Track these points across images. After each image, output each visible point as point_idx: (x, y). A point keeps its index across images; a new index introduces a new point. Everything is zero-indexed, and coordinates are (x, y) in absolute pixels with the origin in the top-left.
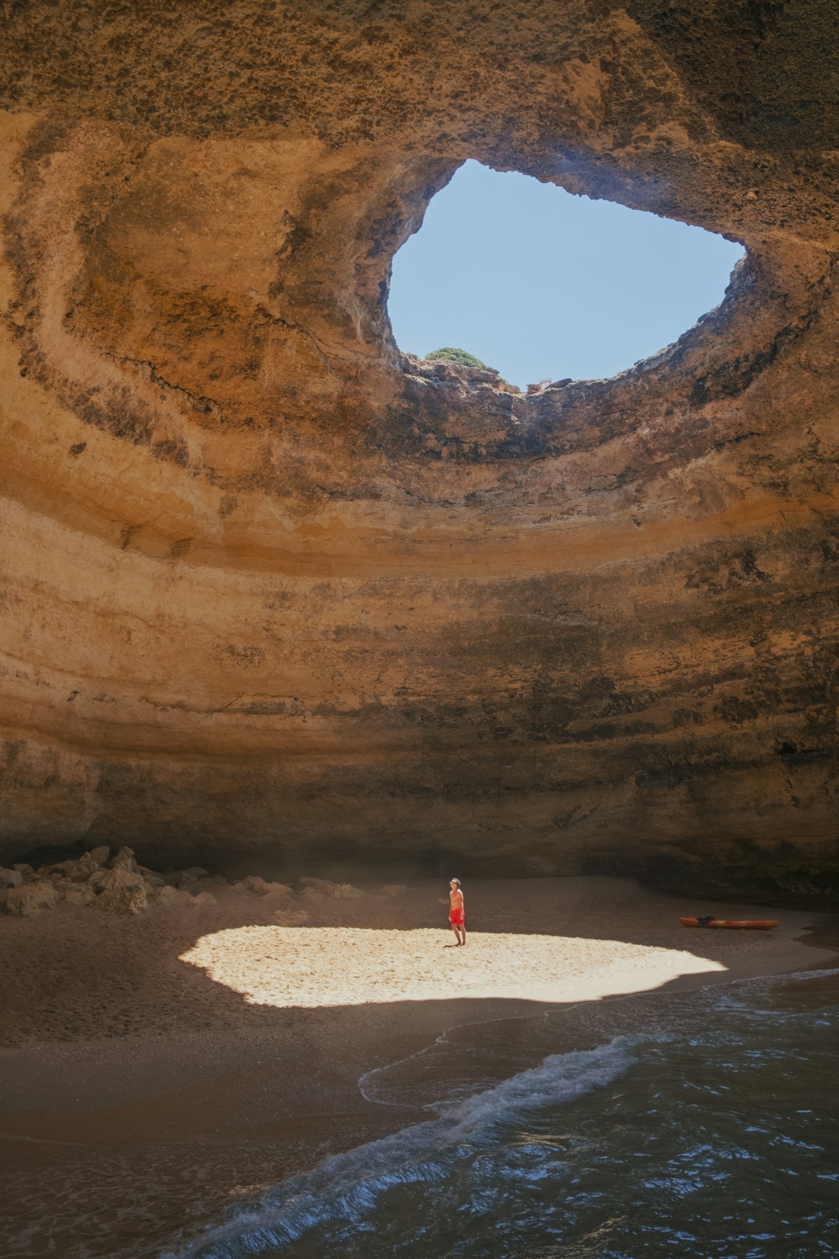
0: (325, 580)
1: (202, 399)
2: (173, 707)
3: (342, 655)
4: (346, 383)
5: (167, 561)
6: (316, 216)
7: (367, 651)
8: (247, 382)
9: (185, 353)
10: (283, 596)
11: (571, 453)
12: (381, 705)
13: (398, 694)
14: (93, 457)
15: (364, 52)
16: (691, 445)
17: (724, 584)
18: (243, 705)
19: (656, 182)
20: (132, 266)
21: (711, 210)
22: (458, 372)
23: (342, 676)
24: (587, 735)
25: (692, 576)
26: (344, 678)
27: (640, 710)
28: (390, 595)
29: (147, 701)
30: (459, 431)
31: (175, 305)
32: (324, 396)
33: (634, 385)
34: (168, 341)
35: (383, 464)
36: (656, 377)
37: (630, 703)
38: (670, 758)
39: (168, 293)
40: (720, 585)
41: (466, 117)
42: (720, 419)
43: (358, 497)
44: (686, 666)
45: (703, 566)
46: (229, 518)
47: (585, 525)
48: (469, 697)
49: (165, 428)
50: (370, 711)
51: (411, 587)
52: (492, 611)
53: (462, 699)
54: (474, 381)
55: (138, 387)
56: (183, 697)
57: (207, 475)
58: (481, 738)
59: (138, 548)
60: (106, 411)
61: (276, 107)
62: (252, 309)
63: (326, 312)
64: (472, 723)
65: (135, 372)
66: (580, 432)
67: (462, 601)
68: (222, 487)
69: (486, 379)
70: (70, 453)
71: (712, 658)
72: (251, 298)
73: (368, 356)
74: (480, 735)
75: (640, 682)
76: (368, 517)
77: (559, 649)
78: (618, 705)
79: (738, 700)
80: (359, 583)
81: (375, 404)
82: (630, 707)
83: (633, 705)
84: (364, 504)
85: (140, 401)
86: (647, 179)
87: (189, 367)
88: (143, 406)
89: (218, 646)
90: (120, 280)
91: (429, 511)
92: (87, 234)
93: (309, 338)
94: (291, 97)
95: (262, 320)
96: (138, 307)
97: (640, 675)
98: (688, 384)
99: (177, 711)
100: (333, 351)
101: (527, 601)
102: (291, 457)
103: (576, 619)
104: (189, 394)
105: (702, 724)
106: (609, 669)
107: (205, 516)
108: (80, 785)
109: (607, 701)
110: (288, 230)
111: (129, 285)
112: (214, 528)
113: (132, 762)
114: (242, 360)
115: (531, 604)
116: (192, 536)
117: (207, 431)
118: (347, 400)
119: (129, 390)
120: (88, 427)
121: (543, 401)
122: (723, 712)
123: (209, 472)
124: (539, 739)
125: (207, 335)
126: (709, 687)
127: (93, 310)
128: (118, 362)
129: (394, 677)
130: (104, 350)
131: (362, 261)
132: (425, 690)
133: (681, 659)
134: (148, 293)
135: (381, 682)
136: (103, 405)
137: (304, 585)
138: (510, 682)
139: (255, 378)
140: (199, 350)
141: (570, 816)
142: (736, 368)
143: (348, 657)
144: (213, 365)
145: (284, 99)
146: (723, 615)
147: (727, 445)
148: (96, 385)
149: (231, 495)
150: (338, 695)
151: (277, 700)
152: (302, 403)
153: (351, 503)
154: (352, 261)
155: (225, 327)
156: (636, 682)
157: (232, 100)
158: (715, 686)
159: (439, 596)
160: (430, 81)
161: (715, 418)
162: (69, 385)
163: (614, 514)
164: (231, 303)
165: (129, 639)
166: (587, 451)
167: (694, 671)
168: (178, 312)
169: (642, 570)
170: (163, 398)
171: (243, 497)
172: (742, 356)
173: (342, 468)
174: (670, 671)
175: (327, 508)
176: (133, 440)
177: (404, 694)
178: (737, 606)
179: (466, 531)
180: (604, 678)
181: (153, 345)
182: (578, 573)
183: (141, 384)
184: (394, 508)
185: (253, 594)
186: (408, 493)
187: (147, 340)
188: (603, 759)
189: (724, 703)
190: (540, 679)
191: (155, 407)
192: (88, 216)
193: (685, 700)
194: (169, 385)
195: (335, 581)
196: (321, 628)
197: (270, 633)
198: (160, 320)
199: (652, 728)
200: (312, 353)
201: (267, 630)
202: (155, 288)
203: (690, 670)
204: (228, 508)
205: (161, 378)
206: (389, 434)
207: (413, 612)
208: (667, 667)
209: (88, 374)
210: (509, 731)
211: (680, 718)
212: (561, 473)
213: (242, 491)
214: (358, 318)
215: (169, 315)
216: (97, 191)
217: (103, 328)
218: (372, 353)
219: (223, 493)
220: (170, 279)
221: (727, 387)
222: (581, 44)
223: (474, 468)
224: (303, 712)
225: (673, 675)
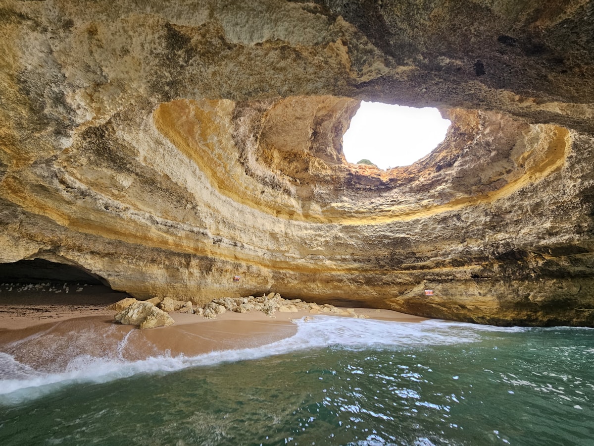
1: (294, 178)
4: (333, 171)
5: (288, 219)
6: (319, 128)
8: (306, 173)
9: (289, 166)
11: (399, 187)
14: (267, 194)
15: (282, 64)
18: (309, 257)
20: (273, 146)
22: (365, 167)
23: (335, 250)
24: (408, 269)
25: (440, 221)
27: (424, 262)
29: (284, 256)
30: (366, 183)
32: (327, 175)
33: (418, 166)
34: (284, 164)
35: (345, 193)
36: (425, 163)
38: (435, 277)
39: (283, 151)
40: (449, 224)
41: (321, 80)
42: (446, 174)
45: (443, 219)
46: (304, 209)
48: (372, 256)
49: (285, 186)
50: (344, 260)
53: (370, 257)
55: (277, 176)
57: (297, 198)
58: (376, 268)
59: (281, 216)
60: (269, 183)
62: (305, 154)
63: (325, 153)
64: (373, 264)
66: (402, 181)
68: (302, 200)
70: (261, 193)
72: (305, 151)
73: (338, 164)
76: (341, 207)
77: (398, 243)
78: (417, 260)
79: (457, 260)
81: (341, 177)
83: (422, 260)
84: (339, 204)
87: (290, 170)
88: (279, 181)
93: (322, 160)
95: (308, 157)
96: (275, 156)
97: (424, 251)
98: (435, 164)
99: (292, 258)
100: (328, 163)
102: (319, 192)
104: (291, 177)
105: (445, 267)
106: (414, 249)
107: (297, 208)
108: (267, 276)
109: (414, 259)
110: (312, 132)
111: (273, 150)
112: (300, 211)
113: (281, 271)
114: (303, 167)
117: (296, 186)
118: (333, 176)
119: (275, 177)
120: (265, 187)
122: (452, 264)
124: (393, 269)
125: (294, 161)
126: (447, 256)
127: (264, 158)
128: (271, 170)
129: (350, 250)
130: (267, 167)
131: (333, 138)
132: (359, 254)
133: (437, 247)
134: (278, 152)
136: (268, 181)
138: (384, 253)
140: (292, 166)
141: (404, 293)
144: (296, 169)
147: (449, 181)
148: (266, 176)
149: (304, 202)
150: (335, 255)
151: (318, 256)
152: (321, 178)
153: (336, 203)
154: (331, 138)
155: (298, 159)
156: (423, 253)
158: (449, 255)
161: (444, 174)
162: (259, 176)
164: (299, 153)
165: (278, 240)
166: (404, 186)
167: (441, 251)
168: (286, 156)
170: (284, 178)
171: (307, 203)
173: (333, 194)
175: (330, 205)
176: (277, 190)
179: (369, 210)
180: (412, 252)
182: (403, 221)
184: (348, 204)
185: (311, 228)
186: (352, 200)
187: (279, 164)
188: (413, 276)
189: (452, 261)
190: (393, 252)
191: (282, 181)
192: (256, 133)
193: (439, 259)
194: (286, 175)
195: (333, 224)
198: (282, 159)
199: (429, 268)
204: (303, 206)
205: (283, 174)
206: (346, 185)
208: (433, 249)
209: (264, 173)
210: (384, 266)
211: (438, 265)
212: (397, 193)
213: (307, 201)
214: (334, 154)
215: (284, 157)
216: (256, 126)
217: (267, 162)
218: (340, 163)
219: (302, 202)
220: (284, 148)
221: (448, 164)
222: (330, 35)
224: (325, 259)
225: (435, 252)
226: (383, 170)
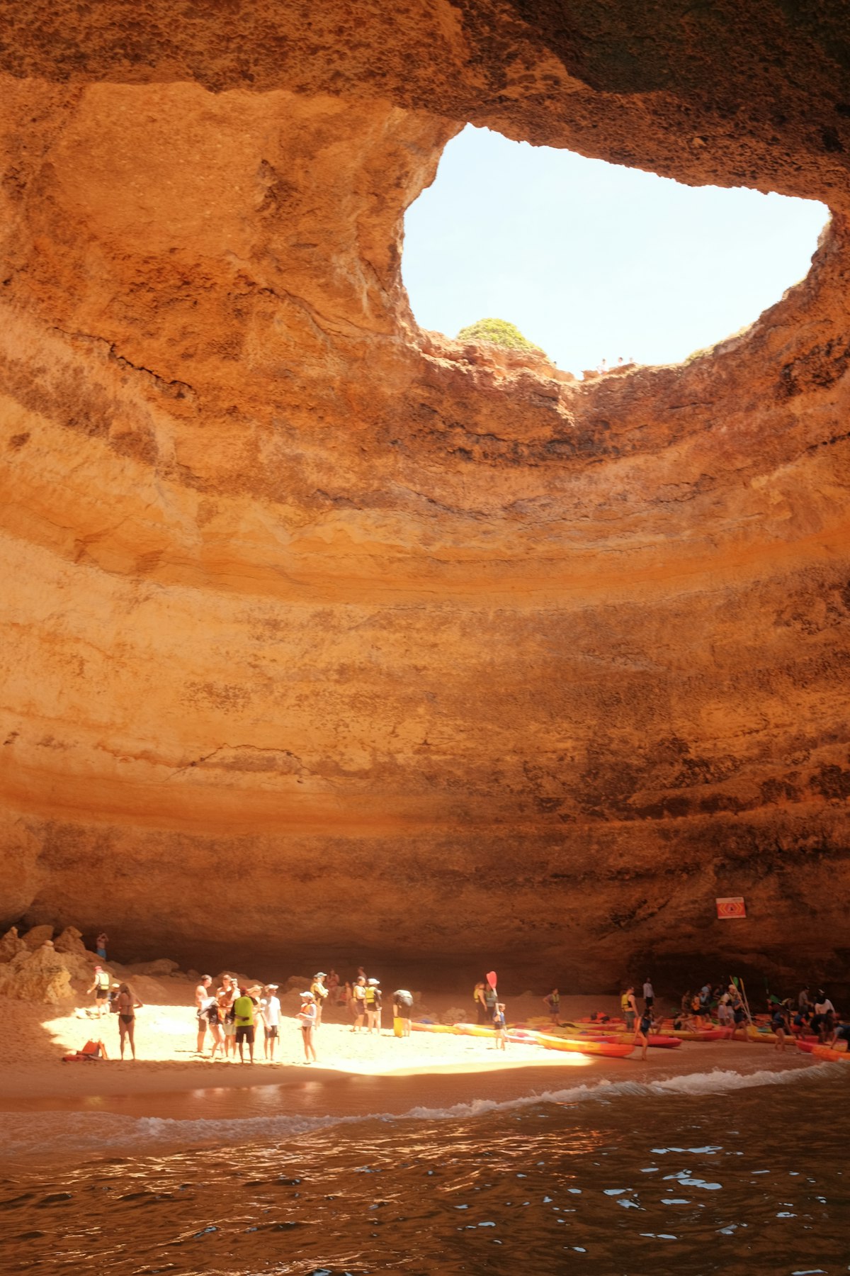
0: (328, 607)
1: (174, 382)
2: (136, 758)
3: (347, 700)
4: (351, 365)
5: (131, 577)
6: (302, 167)
7: (378, 697)
8: (227, 363)
9: (151, 327)
10: (274, 625)
11: (634, 455)
12: (396, 765)
13: (418, 752)
14: (38, 450)
16: (778, 447)
17: (821, 621)
18: (223, 758)
19: (595, 127)
20: (86, 226)
21: (671, 159)
22: (494, 354)
23: (348, 727)
24: (654, 811)
25: (782, 612)
26: (350, 729)
27: (720, 780)
28: (408, 627)
29: (104, 749)
30: (493, 426)
31: (139, 271)
32: (324, 380)
33: (709, 373)
34: (130, 314)
35: (400, 465)
36: (734, 363)
37: (708, 771)
38: (757, 842)
39: (130, 256)
40: (817, 624)
41: (357, 54)
42: (811, 416)
43: (368, 505)
44: (777, 726)
45: (796, 598)
46: (208, 528)
47: (652, 545)
48: (508, 758)
49: (127, 416)
50: (384, 771)
51: (433, 618)
52: (534, 648)
53: (498, 760)
54: (513, 365)
55: (92, 368)
56: (150, 746)
57: (182, 474)
58: (522, 811)
59: (95, 562)
60: (54, 396)
61: (135, 45)
62: (231, 276)
63: (322, 281)
64: (512, 791)
65: (89, 351)
66: (645, 430)
67: (497, 637)
68: (200, 489)
69: (530, 363)
70: (10, 445)
71: (808, 715)
72: (229, 263)
73: (379, 333)
74: (521, 807)
75: (721, 745)
76: (380, 530)
77: (619, 701)
78: (693, 773)
79: (840, 769)
80: (369, 610)
81: (387, 391)
82: (708, 776)
83: (712, 774)
84: (374, 513)
85: (96, 385)
86: (584, 123)
87: (155, 344)
88: (100, 390)
89: (193, 684)
90: (70, 242)
91: (457, 524)
92: (18, 189)
93: (303, 311)
94: (154, 34)
95: (245, 289)
96: (92, 273)
97: (720, 735)
98: (772, 372)
99: (142, 762)
100: (334, 327)
101: (579, 638)
102: (284, 455)
103: (639, 663)
104: (157, 377)
105: (797, 800)
106: (683, 728)
107: (178, 524)
108: (19, 847)
109: (678, 768)
110: (268, 183)
111: (82, 248)
112: (188, 539)
113: (86, 823)
114: (220, 336)
115: (583, 642)
116: (162, 548)
117: (180, 421)
118: (353, 386)
119: (82, 371)
120: (33, 414)
121: (599, 390)
122: (822, 784)
123: (184, 471)
124: (594, 813)
125: (178, 306)
126: (805, 753)
127: (38, 278)
128: (68, 337)
129: (413, 730)
130: (51, 324)
131: (362, 220)
132: (452, 748)
133: (771, 716)
134: (105, 257)
135: (397, 736)
136: (50, 389)
137: (300, 610)
138: (559, 741)
139: (235, 358)
140: (167, 325)
141: (634, 913)
142: (828, 353)
143: (355, 703)
144: (185, 343)
145: (145, 36)
146: (820, 661)
147: (821, 448)
148: (41, 364)
149: (212, 500)
150: (343, 750)
151: (267, 754)
152: (296, 389)
153: (359, 512)
154: (352, 218)
155: (199, 297)
156: (715, 745)
157: (88, 37)
158: (812, 751)
159: (468, 630)
160: (305, 16)
161: (805, 414)
162: (7, 364)
163: (688, 532)
164: (204, 269)
165: (82, 671)
166: (653, 454)
167: (785, 732)
168: (141, 279)
169: (721, 602)
170: (124, 380)
171: (224, 502)
172: (835, 337)
173: (349, 469)
174: (757, 731)
175: (329, 518)
176: (87, 431)
177: (425, 752)
178: (837, 650)
179: (503, 549)
180: (675, 739)
181: (111, 317)
182: (641, 605)
183: (97, 364)
184: (413, 520)
185: (237, 621)
186: (432, 501)
187: (105, 313)
188: (675, 841)
189: (823, 774)
190: (596, 738)
191: (115, 392)
192: (18, 167)
193: (776, 769)
194: (132, 366)
195: (339, 608)
196: (321, 665)
197: (258, 670)
198: (119, 289)
199: (737, 805)
200: (306, 329)
201: (255, 667)
202: (113, 252)
203: (781, 731)
204: (207, 514)
205: (122, 358)
206: (406, 428)
207: (436, 649)
208: (754, 726)
209: (31, 352)
210: (558, 803)
211: (770, 792)
212: (622, 479)
213: (225, 495)
214: (362, 288)
215: (133, 283)
216: (26, 140)
217: (50, 298)
218: (384, 330)
219: (201, 498)
220: (132, 241)
221: (818, 376)
223: (513, 473)
224: (299, 770)
225: (761, 737)
226: (569, 377)
